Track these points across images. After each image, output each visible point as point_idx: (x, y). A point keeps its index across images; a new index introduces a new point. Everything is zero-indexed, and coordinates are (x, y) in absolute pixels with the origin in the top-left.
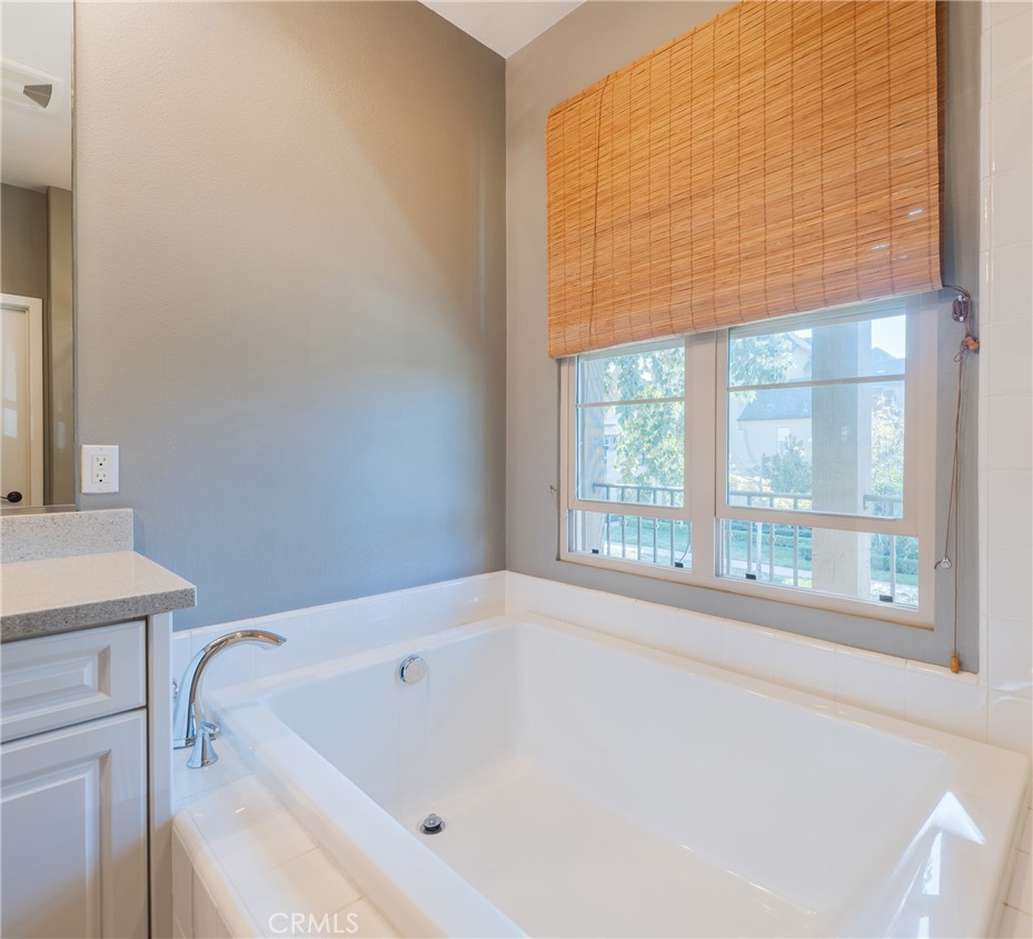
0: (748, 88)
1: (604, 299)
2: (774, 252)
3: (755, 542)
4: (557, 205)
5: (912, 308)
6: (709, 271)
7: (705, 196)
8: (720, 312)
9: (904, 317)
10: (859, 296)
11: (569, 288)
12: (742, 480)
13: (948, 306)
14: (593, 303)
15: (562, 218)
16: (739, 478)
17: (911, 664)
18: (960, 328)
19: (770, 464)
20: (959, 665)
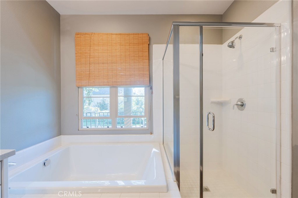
0: (122, 48)
1: (92, 77)
2: (127, 76)
3: (96, 121)
4: (78, 54)
5: (145, 87)
6: (116, 76)
7: (115, 63)
8: (118, 83)
9: (144, 88)
10: (139, 85)
11: (82, 73)
12: (93, 108)
13: (149, 88)
14: (89, 77)
15: (80, 57)
16: (92, 108)
17: (146, 135)
18: (151, 90)
19: (99, 104)
20: (151, 134)
